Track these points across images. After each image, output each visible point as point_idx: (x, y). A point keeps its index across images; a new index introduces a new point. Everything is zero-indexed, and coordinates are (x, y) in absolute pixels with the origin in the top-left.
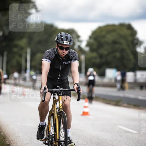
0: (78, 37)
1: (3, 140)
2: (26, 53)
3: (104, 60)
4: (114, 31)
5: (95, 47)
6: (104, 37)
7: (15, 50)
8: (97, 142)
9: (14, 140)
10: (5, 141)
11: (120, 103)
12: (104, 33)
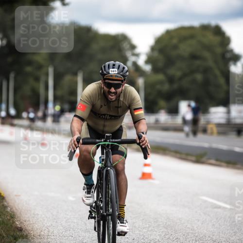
0: (133, 47)
1: (10, 220)
2: (47, 75)
3: (175, 86)
4: (192, 37)
5: (160, 64)
6: (175, 47)
7: (29, 69)
8: (166, 223)
9: (29, 221)
10: (14, 222)
11: (204, 159)
12: (175, 41)
